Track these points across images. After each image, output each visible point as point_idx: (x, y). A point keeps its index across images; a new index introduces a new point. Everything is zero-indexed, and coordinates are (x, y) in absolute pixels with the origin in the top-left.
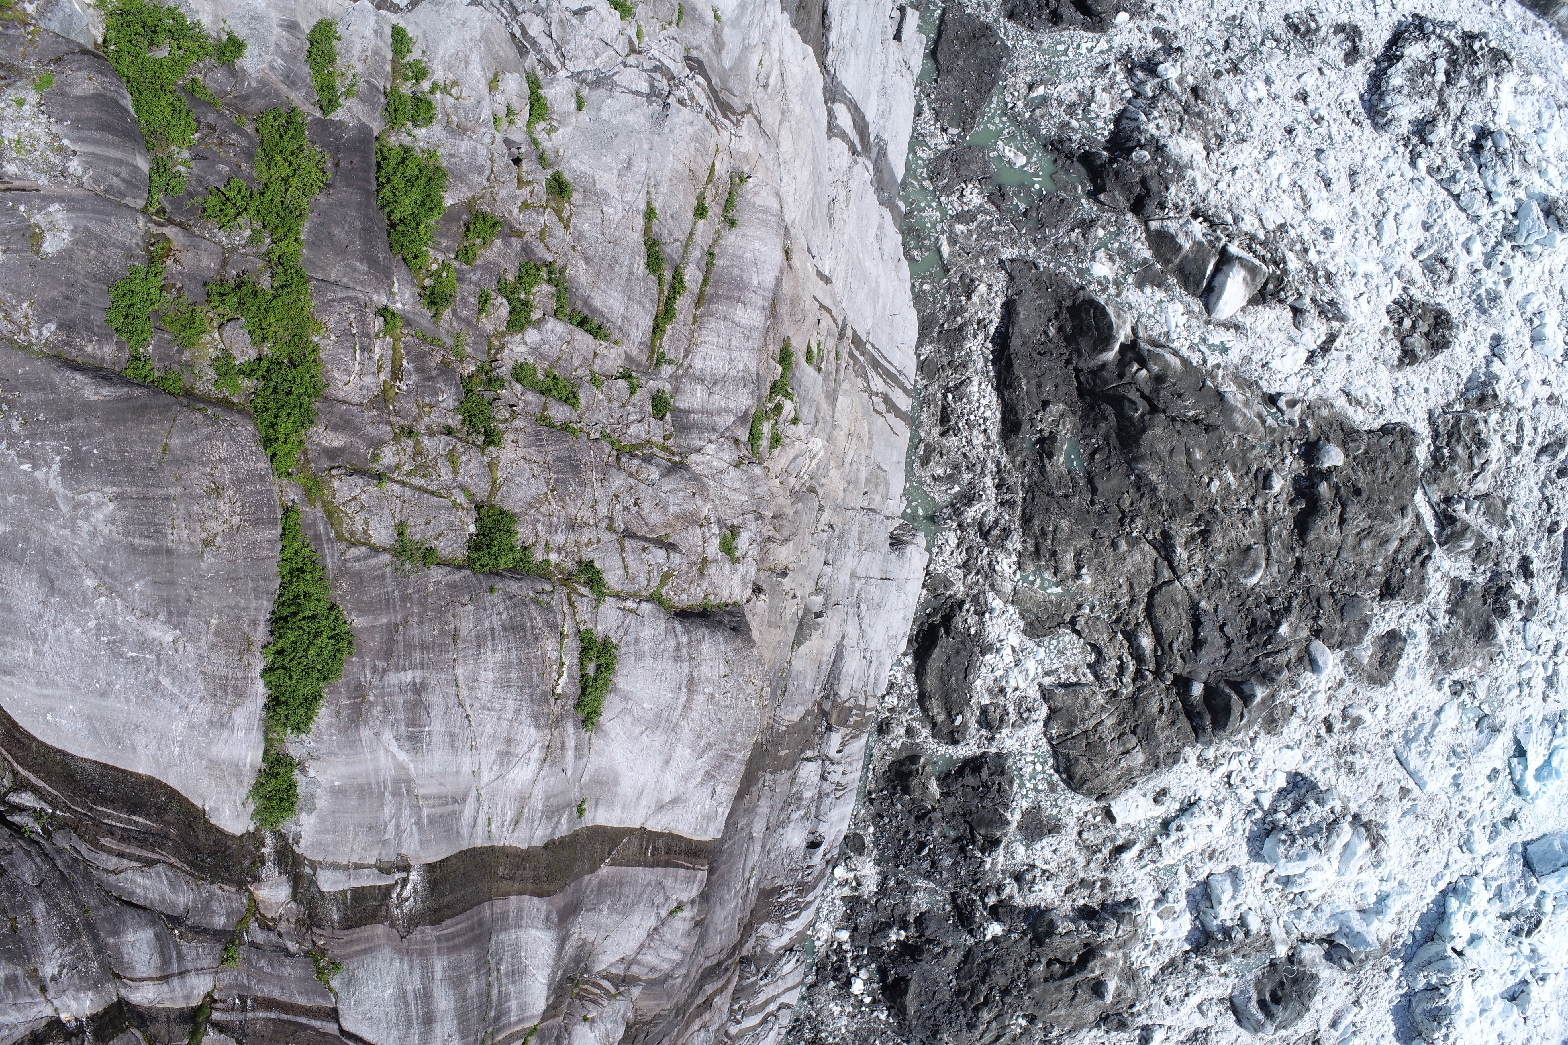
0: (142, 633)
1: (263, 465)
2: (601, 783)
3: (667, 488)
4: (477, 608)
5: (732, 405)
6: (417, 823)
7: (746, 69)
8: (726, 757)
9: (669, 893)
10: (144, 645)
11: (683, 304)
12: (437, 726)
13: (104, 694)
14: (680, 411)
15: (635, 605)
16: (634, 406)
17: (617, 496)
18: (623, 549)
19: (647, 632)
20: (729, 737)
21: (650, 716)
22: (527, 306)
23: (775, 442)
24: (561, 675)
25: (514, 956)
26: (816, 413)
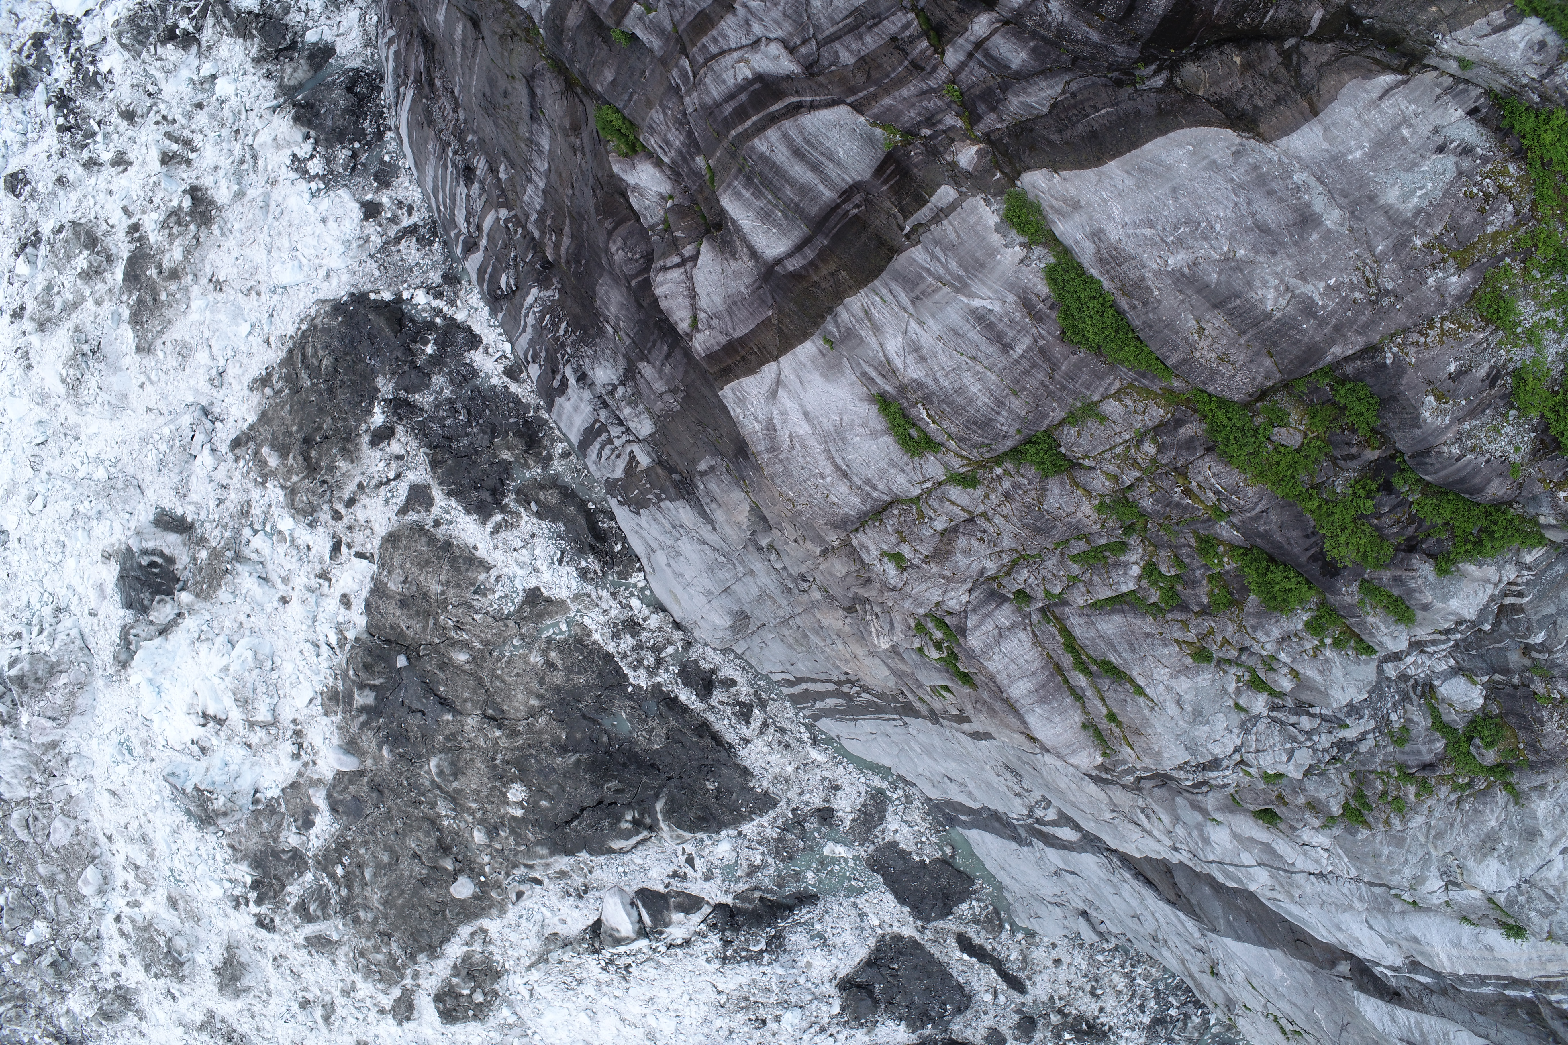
0: (1187, 249)
1: (1211, 389)
2: (831, 367)
3: (974, 565)
4: (1019, 417)
5: (978, 633)
6: (928, 271)
7: (1165, 808)
8: (774, 449)
9: (714, 332)
10: (1180, 242)
11: (1067, 660)
12: (974, 335)
13: (1174, 190)
14: (1005, 603)
15: (924, 488)
16: (1038, 585)
17: (998, 534)
18: (963, 509)
19: (902, 480)
20: (786, 463)
21: (848, 434)
22: (1155, 583)
23: (920, 628)
24: (928, 415)
25: (779, 226)
26: (903, 660)
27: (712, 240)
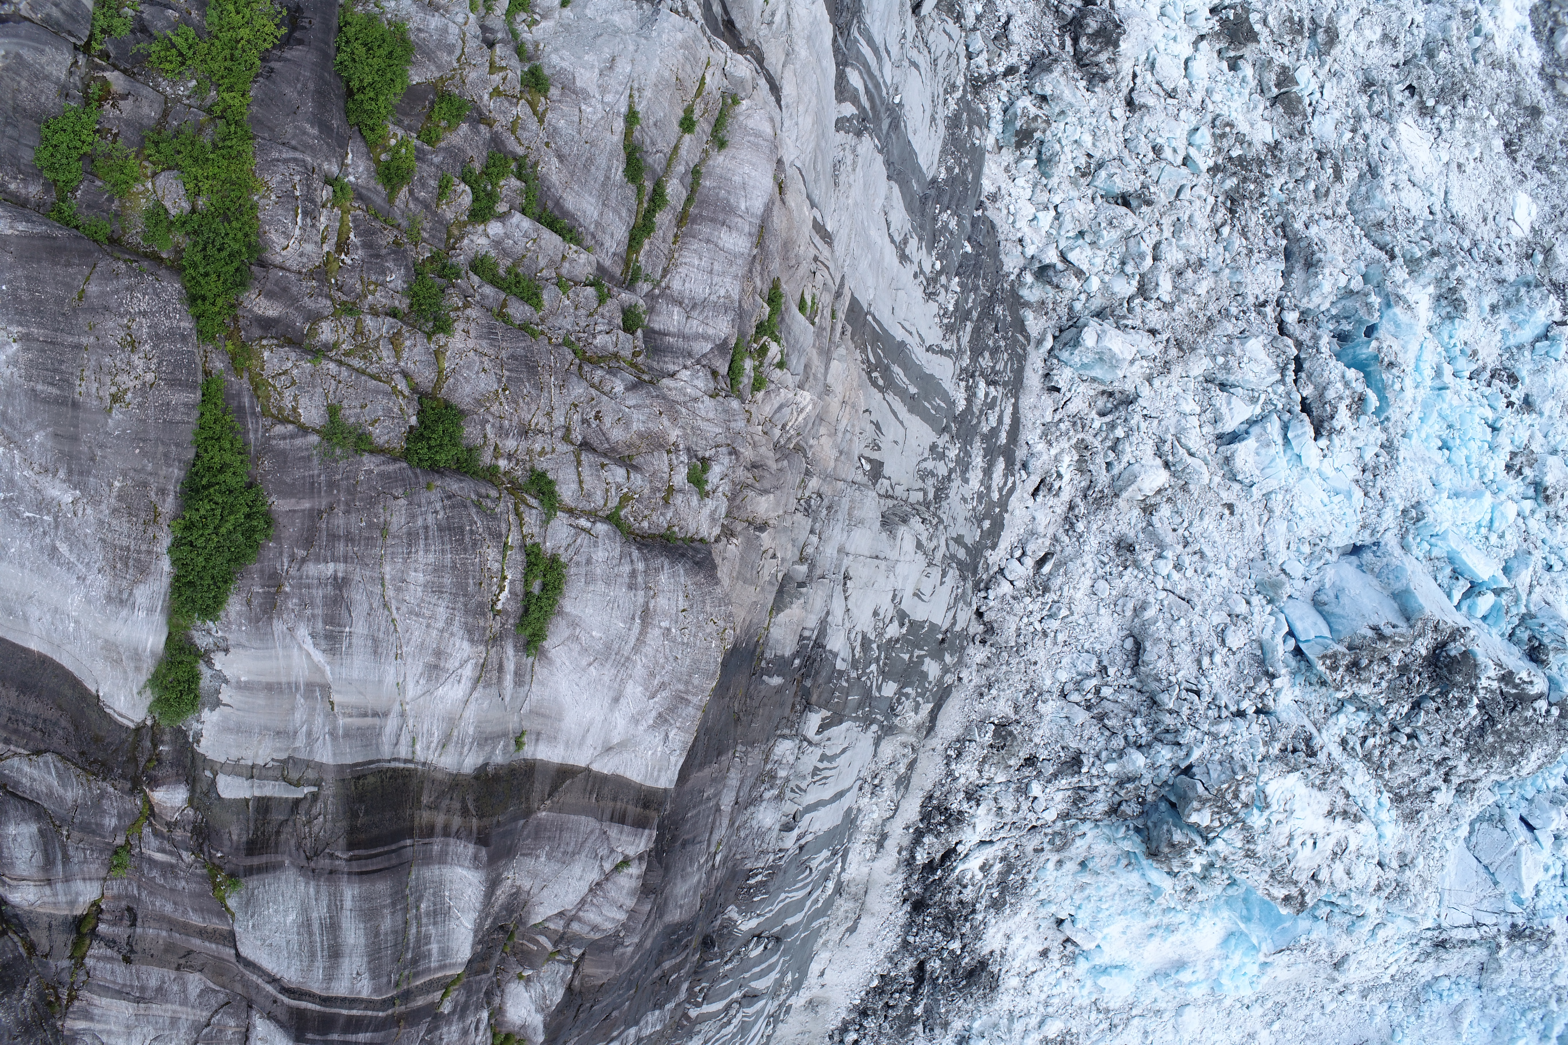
0: (39, 491)
1: (186, 325)
2: (544, 717)
3: (631, 403)
4: (410, 504)
5: (711, 331)
6: (331, 734)
8: (681, 699)
9: (614, 845)
10: (43, 505)
11: (664, 219)
12: (359, 628)
14: (653, 331)
15: (589, 525)
16: (603, 316)
17: (576, 406)
19: (600, 554)
20: (685, 678)
21: (599, 646)
22: (492, 197)
23: (758, 384)
24: (502, 589)
25: (437, 894)
26: (807, 366)
27: (521, 922)
